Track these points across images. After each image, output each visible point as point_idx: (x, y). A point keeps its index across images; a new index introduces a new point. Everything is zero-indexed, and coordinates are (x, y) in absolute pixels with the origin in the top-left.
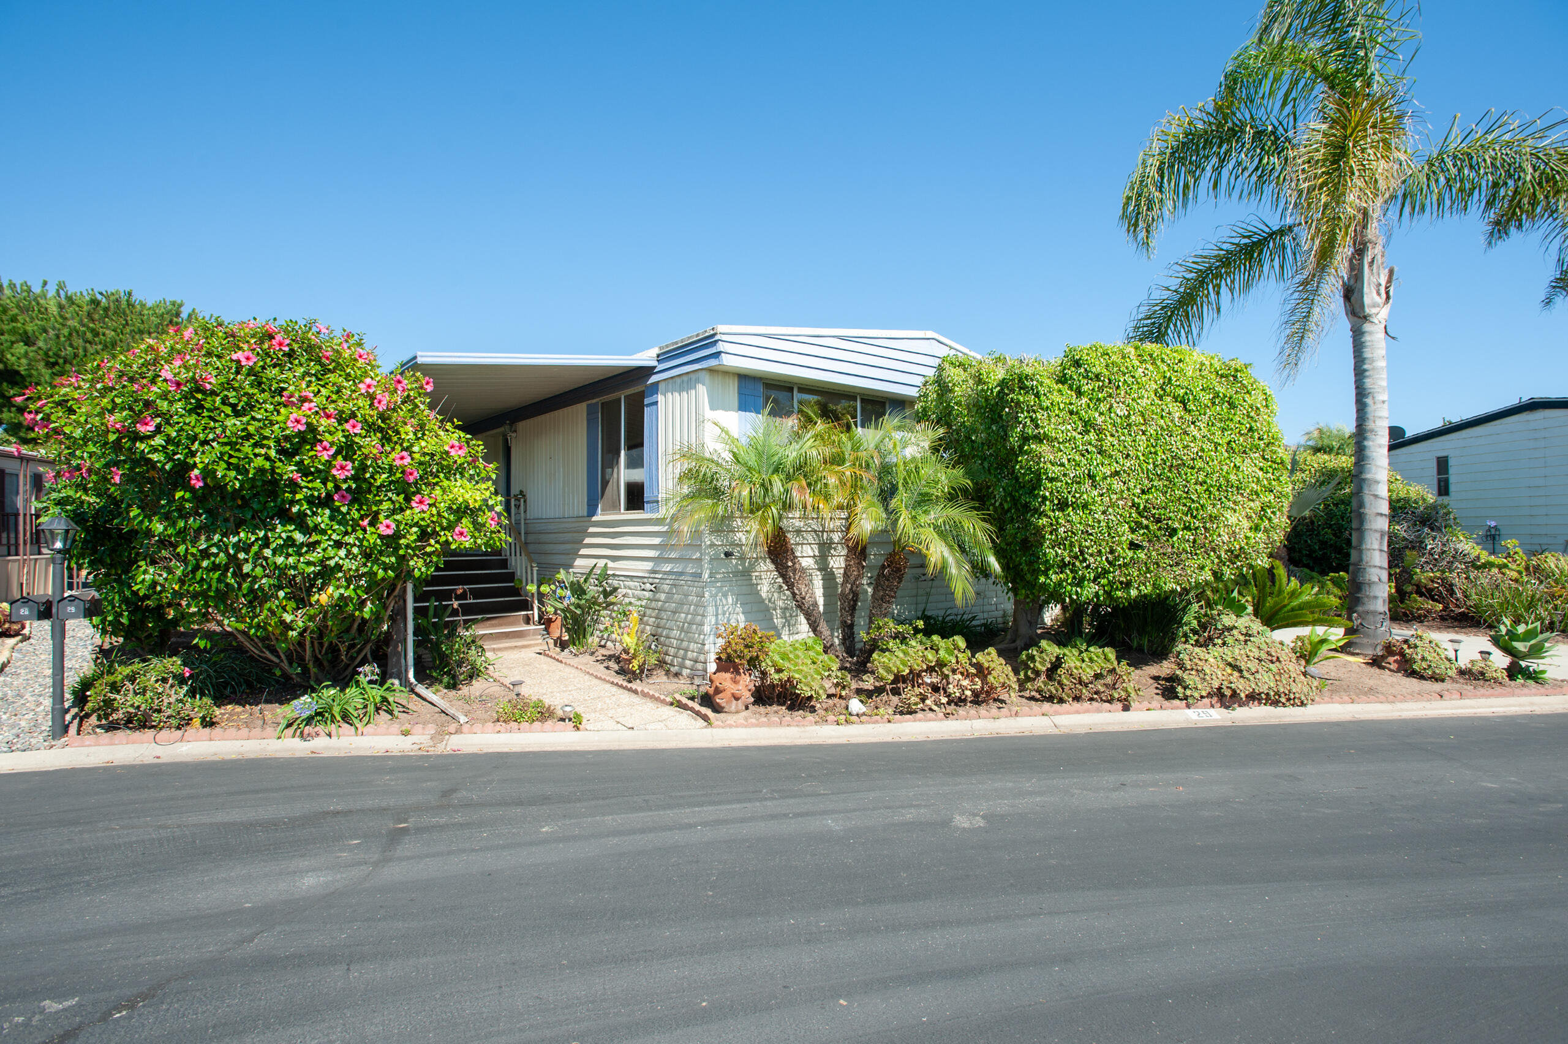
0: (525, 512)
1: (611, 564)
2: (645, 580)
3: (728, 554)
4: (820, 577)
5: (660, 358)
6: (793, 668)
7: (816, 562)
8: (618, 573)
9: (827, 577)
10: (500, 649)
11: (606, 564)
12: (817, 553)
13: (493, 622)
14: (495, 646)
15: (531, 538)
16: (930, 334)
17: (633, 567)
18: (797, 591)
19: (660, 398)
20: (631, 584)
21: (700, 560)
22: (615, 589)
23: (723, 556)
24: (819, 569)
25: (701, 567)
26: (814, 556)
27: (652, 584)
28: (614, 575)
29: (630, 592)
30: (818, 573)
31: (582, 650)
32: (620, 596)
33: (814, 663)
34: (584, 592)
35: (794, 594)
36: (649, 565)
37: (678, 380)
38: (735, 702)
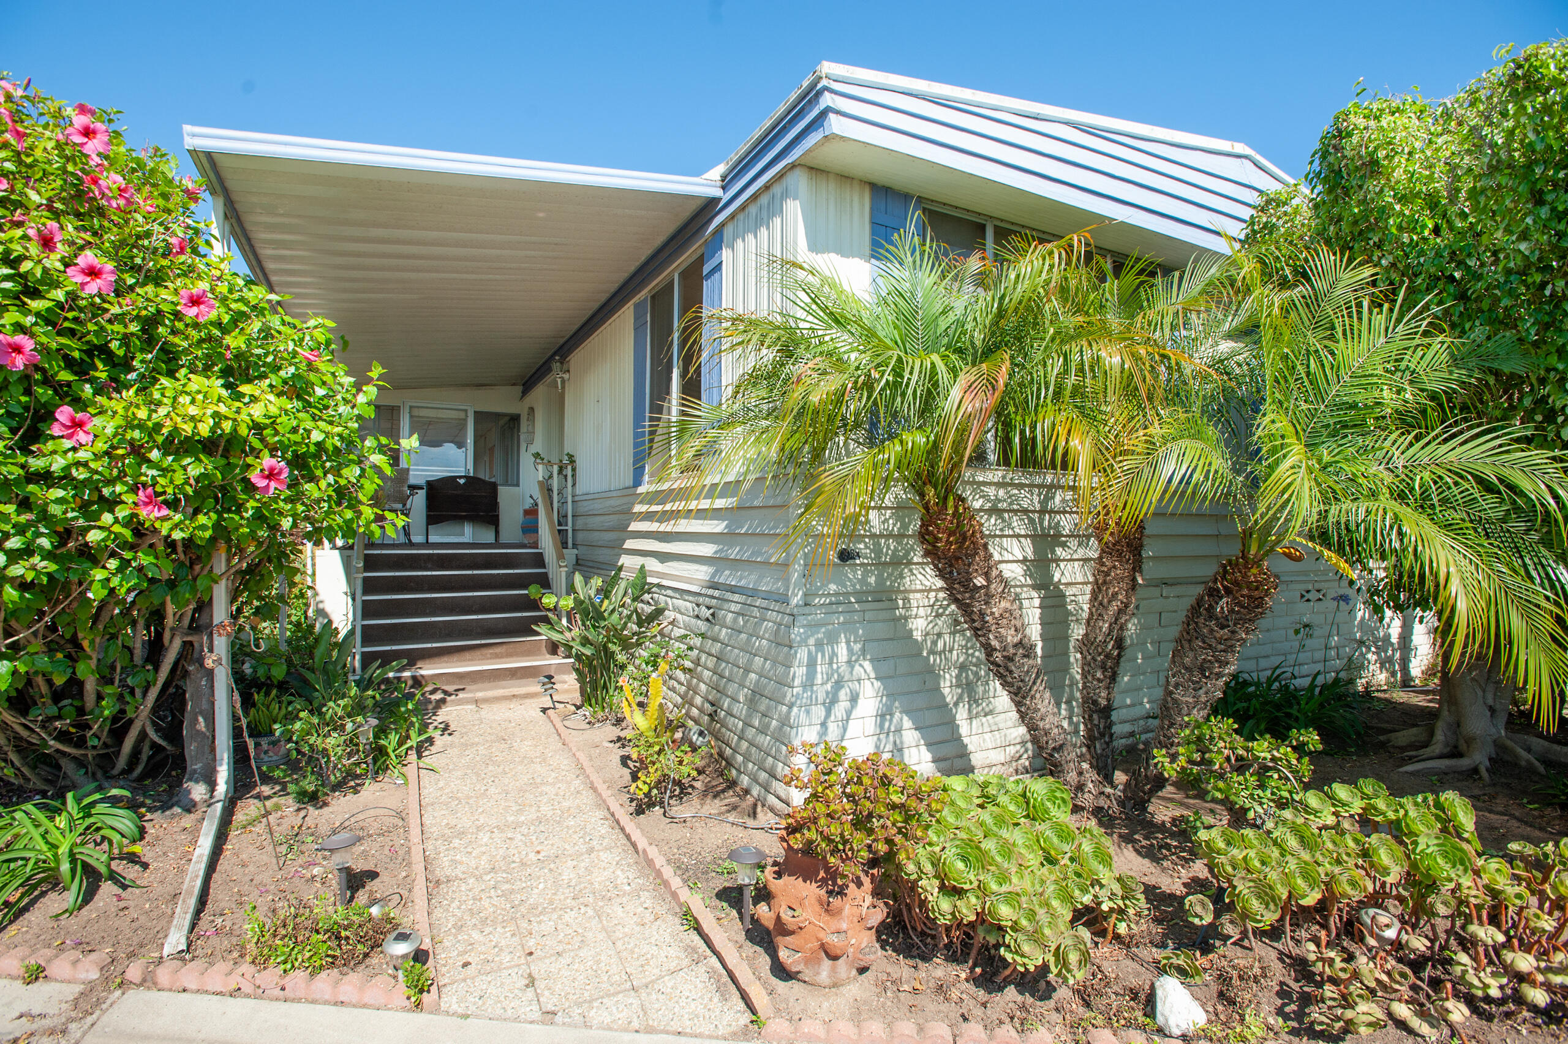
0: (574, 485)
1: (652, 564)
2: (701, 600)
3: (846, 556)
4: (1037, 602)
5: (726, 182)
6: (994, 887)
7: (1028, 573)
8: (665, 583)
9: (1049, 602)
10: (486, 700)
11: (643, 567)
12: (1030, 555)
13: (498, 650)
14: (480, 695)
15: (580, 522)
16: (1240, 148)
17: (685, 574)
18: (995, 643)
19: (726, 255)
20: (680, 603)
21: (785, 565)
22: (659, 612)
23: (833, 556)
24: (1035, 587)
25: (787, 581)
26: (1024, 561)
27: (709, 608)
28: (659, 586)
29: (679, 617)
30: (1035, 594)
31: (600, 715)
32: (665, 623)
33: (1050, 860)
34: (600, 616)
35: (989, 650)
36: (702, 572)
37: (753, 209)
38: (827, 963)
